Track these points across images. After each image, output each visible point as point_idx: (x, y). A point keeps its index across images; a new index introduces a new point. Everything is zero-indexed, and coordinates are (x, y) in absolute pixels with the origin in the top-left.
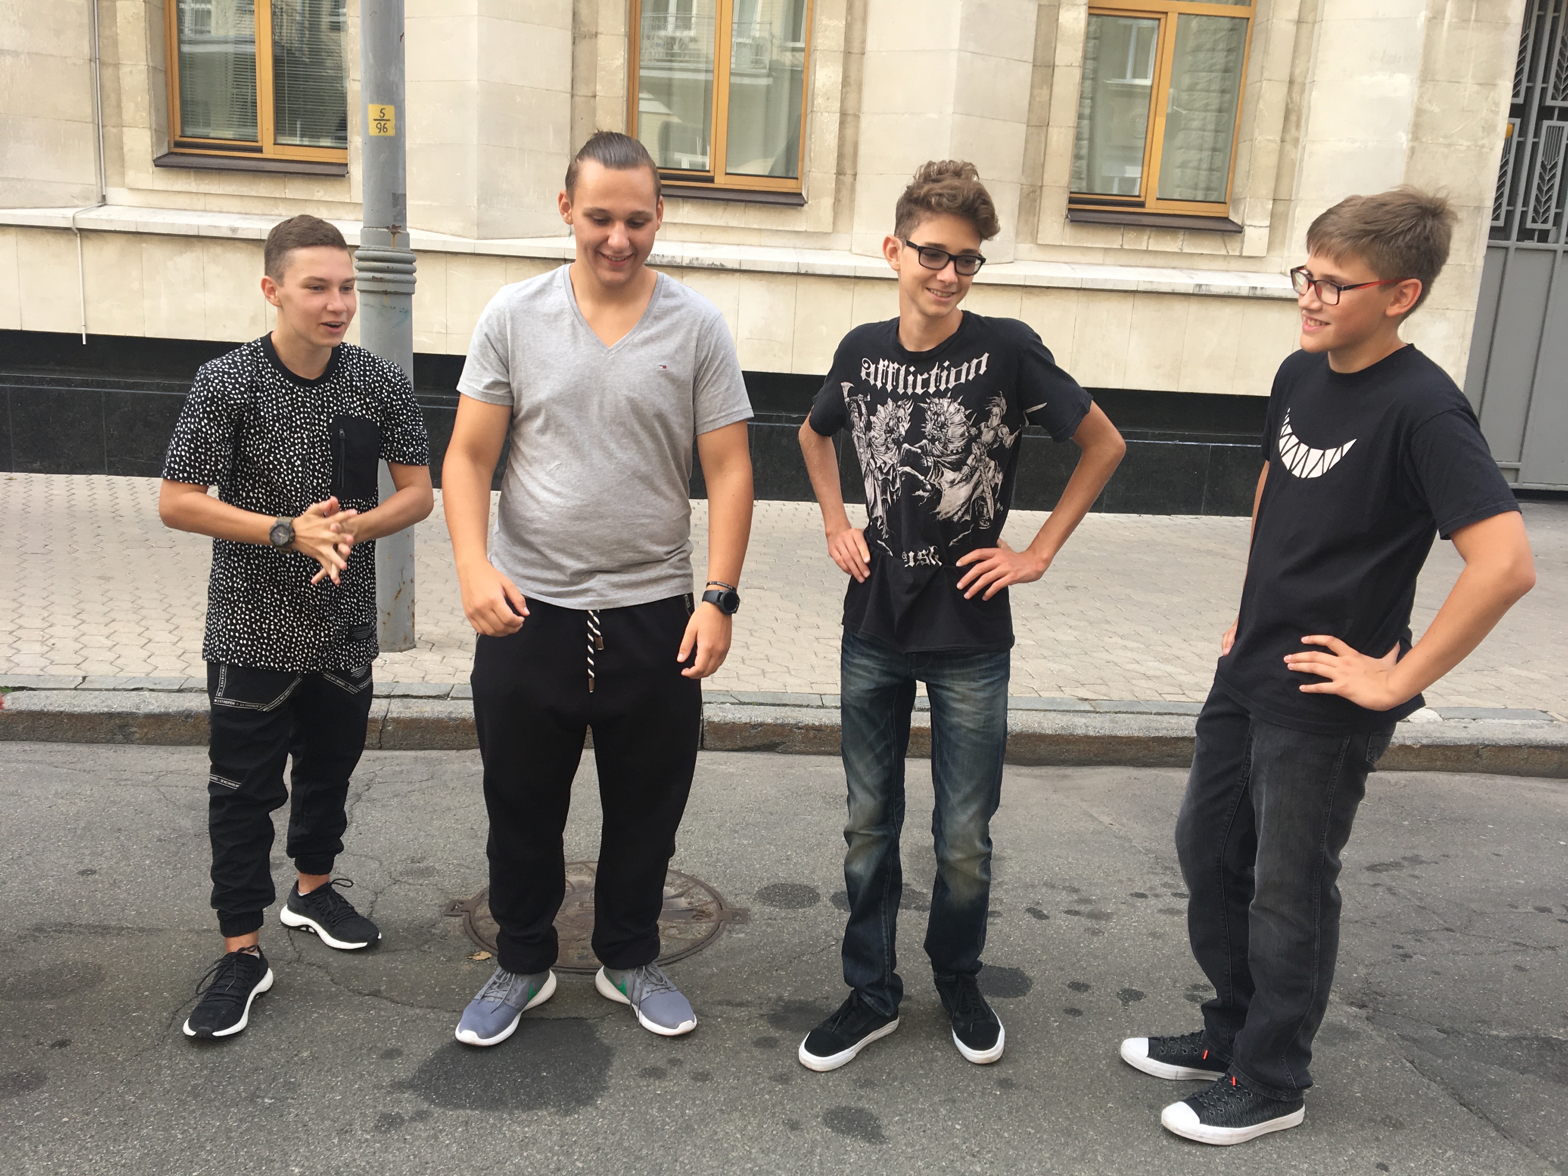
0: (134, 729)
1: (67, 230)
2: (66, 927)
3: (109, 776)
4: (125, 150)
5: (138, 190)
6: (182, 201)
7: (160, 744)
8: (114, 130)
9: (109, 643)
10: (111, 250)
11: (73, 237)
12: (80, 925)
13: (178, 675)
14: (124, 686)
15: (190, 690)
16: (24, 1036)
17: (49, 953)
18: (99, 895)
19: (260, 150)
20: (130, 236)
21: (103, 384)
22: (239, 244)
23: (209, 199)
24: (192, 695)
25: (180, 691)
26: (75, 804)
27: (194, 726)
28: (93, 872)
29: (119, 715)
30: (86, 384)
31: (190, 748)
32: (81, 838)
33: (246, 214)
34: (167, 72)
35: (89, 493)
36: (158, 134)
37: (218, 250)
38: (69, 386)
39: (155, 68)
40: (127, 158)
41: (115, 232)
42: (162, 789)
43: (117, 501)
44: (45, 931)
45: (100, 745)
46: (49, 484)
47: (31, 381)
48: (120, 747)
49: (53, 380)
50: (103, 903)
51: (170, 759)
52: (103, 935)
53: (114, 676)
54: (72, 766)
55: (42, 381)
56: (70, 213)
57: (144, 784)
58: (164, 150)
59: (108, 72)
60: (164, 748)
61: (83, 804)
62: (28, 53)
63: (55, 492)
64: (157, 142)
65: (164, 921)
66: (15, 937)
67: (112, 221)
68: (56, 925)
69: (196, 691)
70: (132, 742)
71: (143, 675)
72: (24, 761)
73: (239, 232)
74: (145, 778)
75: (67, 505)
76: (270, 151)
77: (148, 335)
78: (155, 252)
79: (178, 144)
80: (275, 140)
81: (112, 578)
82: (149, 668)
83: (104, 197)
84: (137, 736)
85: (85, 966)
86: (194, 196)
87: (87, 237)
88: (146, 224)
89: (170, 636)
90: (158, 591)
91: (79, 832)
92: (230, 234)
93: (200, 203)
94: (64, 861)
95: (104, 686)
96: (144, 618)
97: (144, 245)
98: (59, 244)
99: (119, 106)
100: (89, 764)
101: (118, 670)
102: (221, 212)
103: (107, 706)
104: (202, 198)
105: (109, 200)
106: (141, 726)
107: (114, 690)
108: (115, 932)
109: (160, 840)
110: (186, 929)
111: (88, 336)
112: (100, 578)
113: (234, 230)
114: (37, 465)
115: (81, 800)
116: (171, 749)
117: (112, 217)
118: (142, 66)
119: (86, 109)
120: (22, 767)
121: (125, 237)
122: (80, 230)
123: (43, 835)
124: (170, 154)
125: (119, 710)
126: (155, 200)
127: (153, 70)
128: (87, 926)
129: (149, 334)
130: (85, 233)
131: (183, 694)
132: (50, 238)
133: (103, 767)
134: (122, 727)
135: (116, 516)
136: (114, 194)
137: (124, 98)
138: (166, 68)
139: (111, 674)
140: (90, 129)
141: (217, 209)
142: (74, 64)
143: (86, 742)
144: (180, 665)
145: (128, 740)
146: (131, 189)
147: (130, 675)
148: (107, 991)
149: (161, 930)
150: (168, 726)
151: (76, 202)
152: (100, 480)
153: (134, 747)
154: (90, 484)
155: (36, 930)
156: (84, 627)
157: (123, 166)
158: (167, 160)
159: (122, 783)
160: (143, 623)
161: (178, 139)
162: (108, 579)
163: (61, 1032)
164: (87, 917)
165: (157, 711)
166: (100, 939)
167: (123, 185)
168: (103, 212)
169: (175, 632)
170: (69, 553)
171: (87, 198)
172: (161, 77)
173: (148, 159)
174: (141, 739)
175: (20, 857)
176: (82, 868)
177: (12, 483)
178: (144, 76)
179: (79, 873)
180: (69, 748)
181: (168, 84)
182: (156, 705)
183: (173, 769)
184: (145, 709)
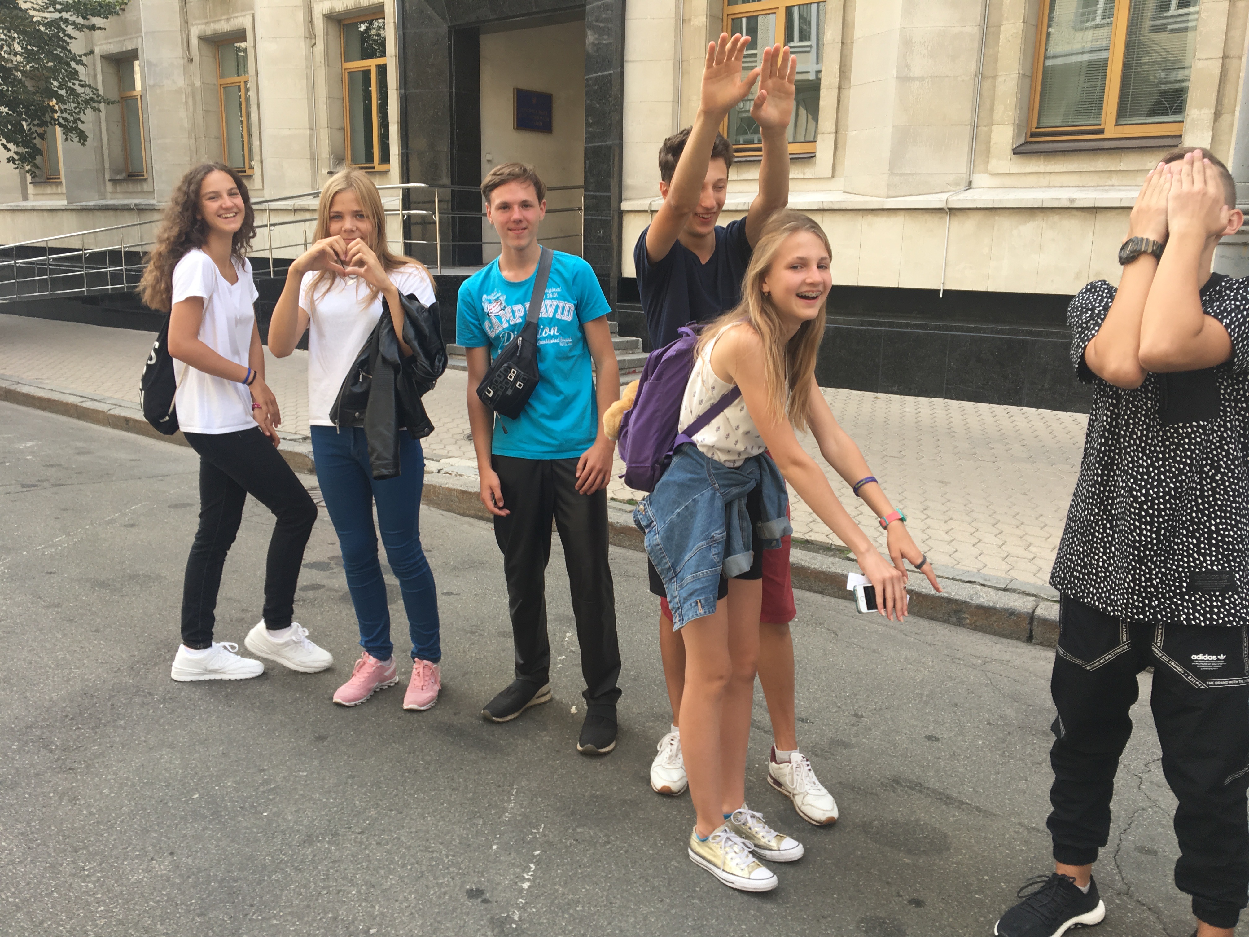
0: (967, 616)
1: (941, 210)
2: (917, 786)
3: (946, 652)
4: (992, 144)
5: (998, 174)
6: (1031, 180)
7: (985, 632)
8: (986, 129)
9: (947, 538)
10: (969, 224)
11: (944, 215)
12: (928, 788)
13: (1004, 575)
14: (961, 578)
15: (1014, 591)
16: (888, 883)
17: (905, 807)
18: (942, 763)
19: (1101, 132)
20: (987, 211)
21: (951, 329)
22: (1074, 212)
23: (1053, 177)
24: (1015, 596)
25: (1005, 590)
26: (920, 671)
27: (1016, 623)
28: (937, 740)
29: (956, 601)
30: (938, 328)
31: (1009, 641)
32: (926, 703)
33: (1083, 186)
34: (1032, 77)
35: (931, 412)
36: (1019, 127)
37: (1055, 218)
38: (926, 329)
39: (1024, 75)
40: (992, 150)
41: (977, 209)
42: (989, 674)
43: (952, 420)
44: (901, 785)
45: (938, 623)
46: (903, 404)
47: (900, 325)
48: (953, 628)
49: (915, 324)
50: (945, 772)
51: (994, 648)
52: (946, 804)
53: (953, 567)
54: (917, 636)
55: (907, 326)
56: (944, 196)
57: (974, 666)
58: (1022, 140)
59: (987, 84)
60: (988, 636)
61: (926, 673)
62: (931, 77)
63: (907, 410)
64: (1017, 136)
65: (997, 807)
66: (879, 783)
67: (975, 200)
68: (910, 782)
69: (1019, 593)
70: (963, 626)
71: (975, 570)
72: (882, 624)
73: (1077, 202)
74: (975, 661)
75: (915, 420)
76: (1111, 130)
77: (989, 290)
78: (1004, 223)
79: (1033, 135)
80: (1117, 121)
81: (949, 483)
82: (980, 566)
83: (970, 182)
84: (968, 621)
85: (934, 829)
86: (1041, 175)
87: (955, 215)
88: (1001, 201)
89: (996, 539)
90: (984, 498)
91: (924, 698)
92: (1068, 205)
93: (1044, 181)
94: (913, 722)
95: (945, 575)
96: (975, 520)
97: (997, 218)
98: (932, 221)
99: (992, 110)
100: (929, 638)
101: (955, 562)
102: (1062, 187)
103: (947, 593)
104: (1047, 177)
105: (974, 185)
106: (972, 614)
107: (953, 579)
108: (957, 804)
109: (989, 724)
110: (1017, 821)
111: (944, 291)
112: (940, 482)
113: (1072, 200)
114: (895, 389)
115: (925, 669)
116: (994, 638)
117: (976, 197)
118: (1014, 75)
119: (967, 116)
120: (881, 629)
121: (983, 212)
122: (950, 209)
123: (898, 693)
124: (1027, 143)
125: (957, 597)
126: (1008, 181)
127: (1023, 76)
128: (934, 791)
129: (991, 289)
130: (953, 211)
131: (1008, 593)
132: (928, 217)
133: (940, 644)
134: (957, 612)
135: (951, 433)
136: (980, 179)
137: (996, 103)
138: (1033, 73)
139: (950, 565)
140: (967, 131)
141: (1059, 185)
142: (963, 81)
143: (928, 618)
144: (1005, 567)
145: (960, 623)
146: (992, 174)
147: (965, 568)
148: (953, 863)
149: (994, 815)
150: (994, 618)
151: (950, 188)
152: (938, 402)
153: (965, 630)
154: (932, 405)
155: (894, 781)
156: (928, 521)
157: (988, 157)
158: (1023, 149)
159: (957, 661)
160: (974, 524)
161: (1034, 130)
162: (946, 483)
163: (916, 891)
164: (933, 783)
165: (986, 604)
166: (944, 807)
167: (986, 171)
168: (970, 194)
169: (1000, 536)
170: (917, 459)
171: (957, 184)
172: (1028, 81)
173: (1009, 149)
174: (971, 625)
175: (881, 709)
176: (927, 733)
177: (878, 401)
178: (1015, 82)
179: (926, 737)
180: (915, 620)
181: (1032, 88)
182: (986, 599)
183: (996, 657)
184: (976, 601)
